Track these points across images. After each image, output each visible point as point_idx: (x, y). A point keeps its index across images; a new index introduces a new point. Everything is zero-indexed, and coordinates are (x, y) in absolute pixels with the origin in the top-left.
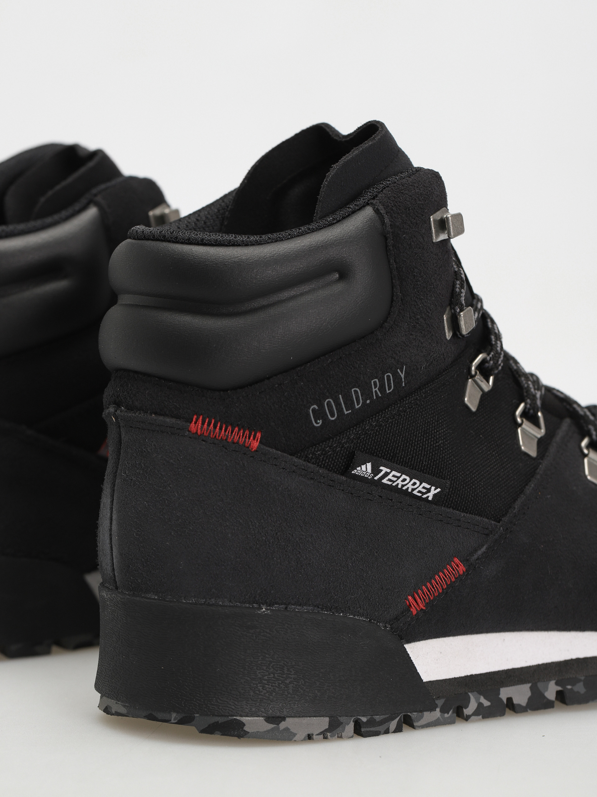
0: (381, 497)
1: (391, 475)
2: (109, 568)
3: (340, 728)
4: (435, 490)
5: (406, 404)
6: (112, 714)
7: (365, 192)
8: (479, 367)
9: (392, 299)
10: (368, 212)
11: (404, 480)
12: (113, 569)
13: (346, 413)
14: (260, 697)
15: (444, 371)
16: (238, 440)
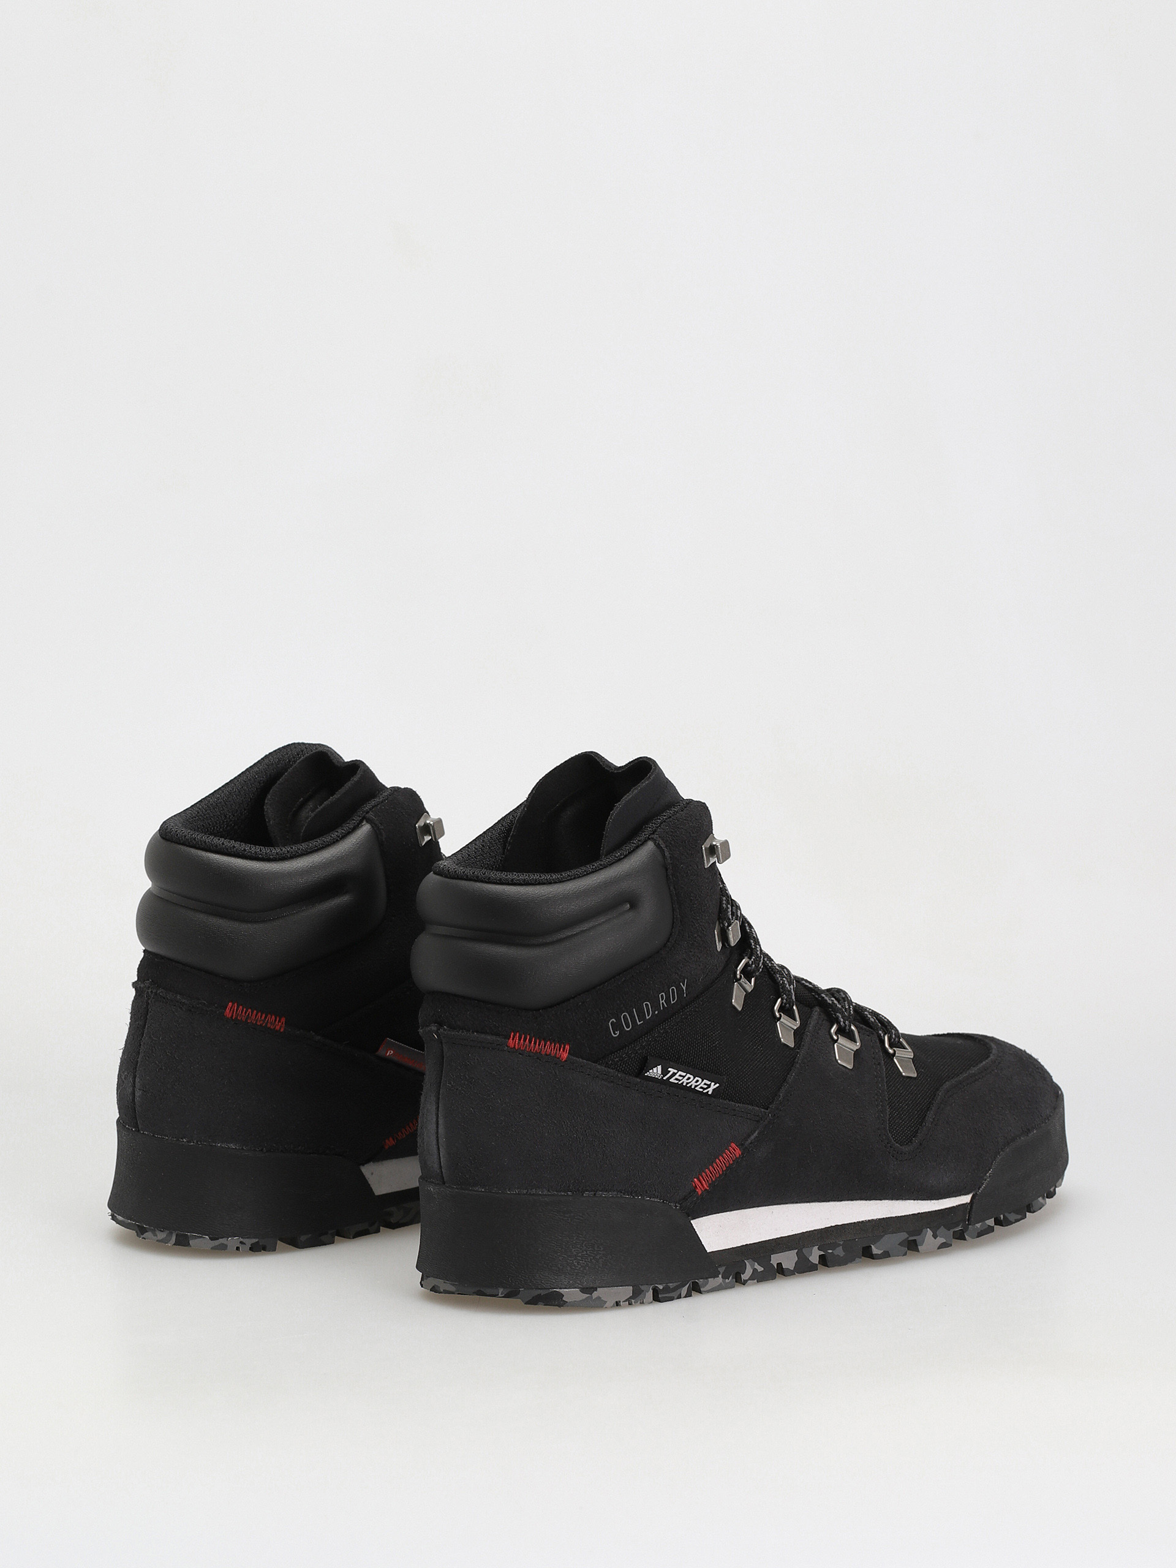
0: (669, 1094)
1: (678, 1074)
2: (436, 1166)
3: (642, 1295)
4: (715, 1085)
5: (688, 1012)
6: (440, 1293)
7: (645, 827)
8: (743, 971)
9: (673, 921)
10: (650, 845)
11: (689, 1078)
12: (441, 1167)
13: (639, 1023)
14: (576, 1271)
15: (716, 979)
16: (551, 1053)
